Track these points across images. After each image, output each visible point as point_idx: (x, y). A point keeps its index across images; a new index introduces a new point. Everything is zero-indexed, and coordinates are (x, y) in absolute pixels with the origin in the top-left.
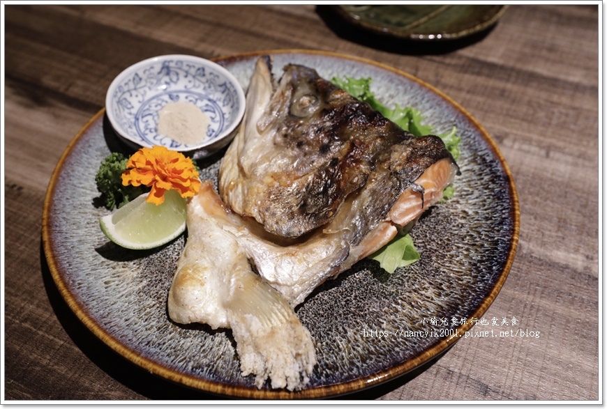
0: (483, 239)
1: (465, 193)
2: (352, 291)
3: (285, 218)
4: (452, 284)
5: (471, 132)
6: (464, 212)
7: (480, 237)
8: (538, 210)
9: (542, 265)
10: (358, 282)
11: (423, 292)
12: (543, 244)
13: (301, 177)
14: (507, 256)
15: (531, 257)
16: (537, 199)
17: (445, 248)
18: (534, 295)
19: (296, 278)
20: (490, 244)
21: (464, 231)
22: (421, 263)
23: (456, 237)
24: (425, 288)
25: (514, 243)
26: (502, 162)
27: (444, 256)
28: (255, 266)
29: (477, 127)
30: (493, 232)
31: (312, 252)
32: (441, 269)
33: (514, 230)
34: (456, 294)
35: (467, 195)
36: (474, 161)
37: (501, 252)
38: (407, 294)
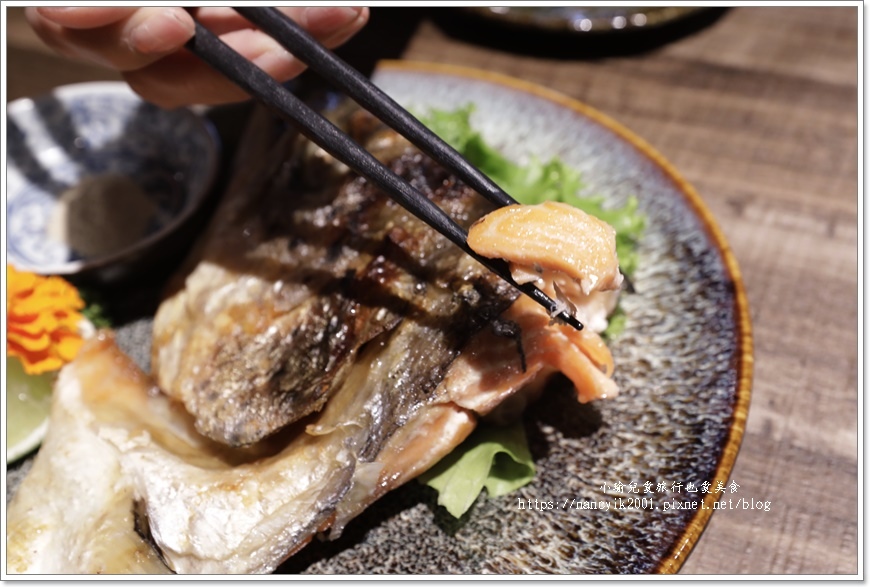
0: (676, 421)
1: (647, 322)
2: (387, 552)
3: (235, 405)
4: (599, 526)
5: (667, 198)
6: (644, 362)
7: (669, 417)
8: (809, 345)
9: (812, 464)
10: (405, 531)
11: (537, 549)
12: (817, 418)
13: (287, 313)
14: (718, 456)
15: (792, 447)
16: (809, 322)
17: (596, 443)
18: (794, 532)
19: (235, 541)
20: (688, 432)
21: (639, 403)
22: (544, 481)
23: (622, 418)
24: (542, 539)
25: (736, 427)
26: (722, 253)
27: (592, 462)
28: (146, 519)
29: (677, 185)
30: (696, 404)
31: (279, 479)
32: (584, 493)
33: (736, 398)
34: (604, 550)
35: (653, 325)
36: (670, 254)
37: (706, 449)
38: (505, 554)
